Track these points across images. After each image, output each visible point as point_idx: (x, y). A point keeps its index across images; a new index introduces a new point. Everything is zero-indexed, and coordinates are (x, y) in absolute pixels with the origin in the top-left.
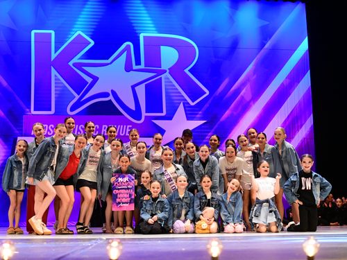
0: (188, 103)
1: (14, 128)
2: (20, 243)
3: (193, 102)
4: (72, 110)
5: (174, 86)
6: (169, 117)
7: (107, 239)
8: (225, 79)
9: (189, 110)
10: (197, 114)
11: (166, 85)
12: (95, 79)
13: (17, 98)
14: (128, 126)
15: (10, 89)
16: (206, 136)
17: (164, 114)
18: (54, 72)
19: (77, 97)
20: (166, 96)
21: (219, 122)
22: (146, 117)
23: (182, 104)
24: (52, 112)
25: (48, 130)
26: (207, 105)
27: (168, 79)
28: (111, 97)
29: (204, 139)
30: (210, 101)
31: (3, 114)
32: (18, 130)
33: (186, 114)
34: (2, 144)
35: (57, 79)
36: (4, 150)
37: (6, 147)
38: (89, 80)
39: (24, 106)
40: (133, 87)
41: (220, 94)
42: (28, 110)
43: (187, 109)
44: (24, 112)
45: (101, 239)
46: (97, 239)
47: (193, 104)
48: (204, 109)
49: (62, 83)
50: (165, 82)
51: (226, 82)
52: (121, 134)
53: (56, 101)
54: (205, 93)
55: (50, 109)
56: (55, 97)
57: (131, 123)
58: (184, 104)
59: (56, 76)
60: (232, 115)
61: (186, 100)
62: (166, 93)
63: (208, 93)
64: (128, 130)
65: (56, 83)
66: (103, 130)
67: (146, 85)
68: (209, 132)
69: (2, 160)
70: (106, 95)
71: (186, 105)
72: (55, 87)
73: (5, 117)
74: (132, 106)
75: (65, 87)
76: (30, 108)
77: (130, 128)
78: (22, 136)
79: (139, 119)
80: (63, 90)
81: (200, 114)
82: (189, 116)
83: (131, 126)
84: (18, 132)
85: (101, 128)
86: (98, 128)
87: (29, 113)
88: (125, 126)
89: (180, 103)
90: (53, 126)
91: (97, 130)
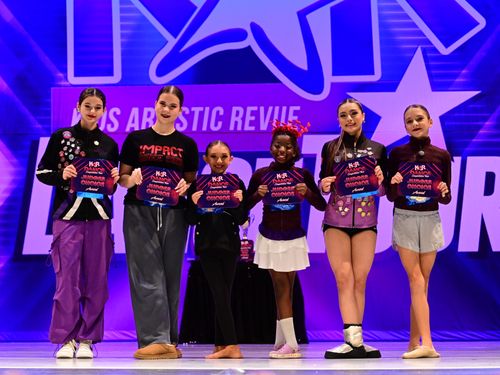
0: (435, 50)
1: (32, 118)
4: (161, 72)
5: (400, 8)
6: (389, 84)
7: (247, 371)
9: (437, 68)
10: (456, 76)
11: (380, 9)
13: (37, 49)
14: (293, 109)
15: (20, 28)
16: (480, 127)
17: (376, 77)
19: (172, 42)
20: (381, 34)
22: (333, 85)
23: (419, 52)
24: (116, 78)
25: (108, 121)
26: (480, 54)
28: (250, 41)
29: (474, 136)
31: (5, 85)
32: (41, 122)
33: (430, 76)
34: (5, 154)
36: (12, 169)
37: (15, 161)
39: (52, 67)
40: (302, 15)
42: (61, 75)
43: (432, 63)
44: (49, 80)
45: (233, 372)
46: (224, 372)
47: (445, 51)
48: (473, 63)
49: (138, 11)
53: (123, 54)
54: (477, 24)
55: (110, 73)
56: (123, 44)
57: (298, 100)
58: (424, 52)
62: (381, 25)
63: (482, 22)
64: (292, 118)
65: (122, 10)
66: (233, 118)
67: (332, 9)
68: (486, 119)
69: (5, 191)
70: (237, 35)
71: (431, 56)
72: (122, 19)
73: (11, 92)
74: (300, 61)
75: (144, 18)
76: (65, 70)
77: (295, 113)
79: (318, 90)
80: (139, 27)
81: (465, 76)
82: (435, 80)
83: (298, 108)
84: (40, 126)
85: (228, 113)
86: (222, 113)
87: (63, 83)
88: (284, 108)
89: (415, 50)
90: (118, 112)
91: (218, 118)
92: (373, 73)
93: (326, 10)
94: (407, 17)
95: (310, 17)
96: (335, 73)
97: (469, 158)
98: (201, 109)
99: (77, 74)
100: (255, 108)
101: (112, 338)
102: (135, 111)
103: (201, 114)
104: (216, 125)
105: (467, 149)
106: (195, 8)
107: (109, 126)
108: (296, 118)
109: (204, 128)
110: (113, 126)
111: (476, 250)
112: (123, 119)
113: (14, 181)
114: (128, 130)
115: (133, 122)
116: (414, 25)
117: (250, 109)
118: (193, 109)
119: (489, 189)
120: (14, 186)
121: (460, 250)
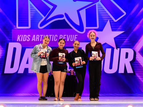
0: (113, 21)
1: (7, 37)
2: (11, 106)
3: (116, 20)
4: (41, 25)
5: (104, 10)
6: (101, 29)
7: (63, 104)
8: (136, 5)
9: (113, 25)
10: (118, 27)
11: (98, 10)
12: (55, 6)
13: (8, 19)
14: (75, 35)
15: (4, 14)
16: (124, 41)
17: (98, 27)
18: (30, 3)
19: (44, 18)
20: (99, 16)
21: (132, 32)
22: (86, 29)
24: (29, 27)
25: (27, 38)
26: (124, 22)
27: (100, 5)
28: (65, 18)
29: (123, 43)
30: (126, 19)
32: (9, 38)
33: (111, 27)
35: (31, 7)
36: (1, 51)
37: (2, 49)
38: (51, 7)
39: (12, 24)
40: (78, 11)
41: (133, 14)
42: (15, 26)
43: (112, 24)
44: (12, 28)
45: (59, 104)
46: (57, 104)
47: (115, 21)
48: (123, 24)
49: (35, 9)
50: (98, 7)
51: (137, 6)
52: (71, 40)
53: (31, 21)
54: (124, 14)
55: (28, 26)
56: (31, 18)
57: (77, 33)
58: (110, 21)
59: (31, 5)
60: (140, 27)
61: (111, 18)
62: (99, 14)
63: (125, 13)
65: (31, 9)
68: (126, 39)
70: (61, 16)
71: (112, 22)
72: (31, 12)
74: (78, 23)
75: (37, 11)
76: (16, 25)
77: (76, 37)
78: (11, 42)
79: (82, 31)
80: (35, 14)
81: (120, 27)
82: (113, 28)
83: (77, 35)
84: (9, 40)
85: (59, 36)
86: (57, 36)
87: (15, 28)
88: (73, 35)
89: (107, 21)
90: (30, 36)
91: (56, 38)
92: (97, 27)
93: (84, 10)
94: (106, 12)
95: (80, 12)
96: (87, 26)
97: (121, 49)
98: (52, 35)
99: (19, 26)
100: (66, 35)
101: (28, 95)
102: (34, 36)
103: (52, 37)
104: (55, 40)
105: (121, 46)
106: (50, 9)
107: (27, 40)
108: (76, 38)
109: (52, 40)
110: (28, 40)
111: (123, 73)
112: (31, 38)
113: (2, 54)
114: (32, 41)
115: (34, 39)
116: (107, 14)
117: (64, 35)
118: (49, 35)
119: (127, 57)
120: (2, 55)
121: (119, 73)
